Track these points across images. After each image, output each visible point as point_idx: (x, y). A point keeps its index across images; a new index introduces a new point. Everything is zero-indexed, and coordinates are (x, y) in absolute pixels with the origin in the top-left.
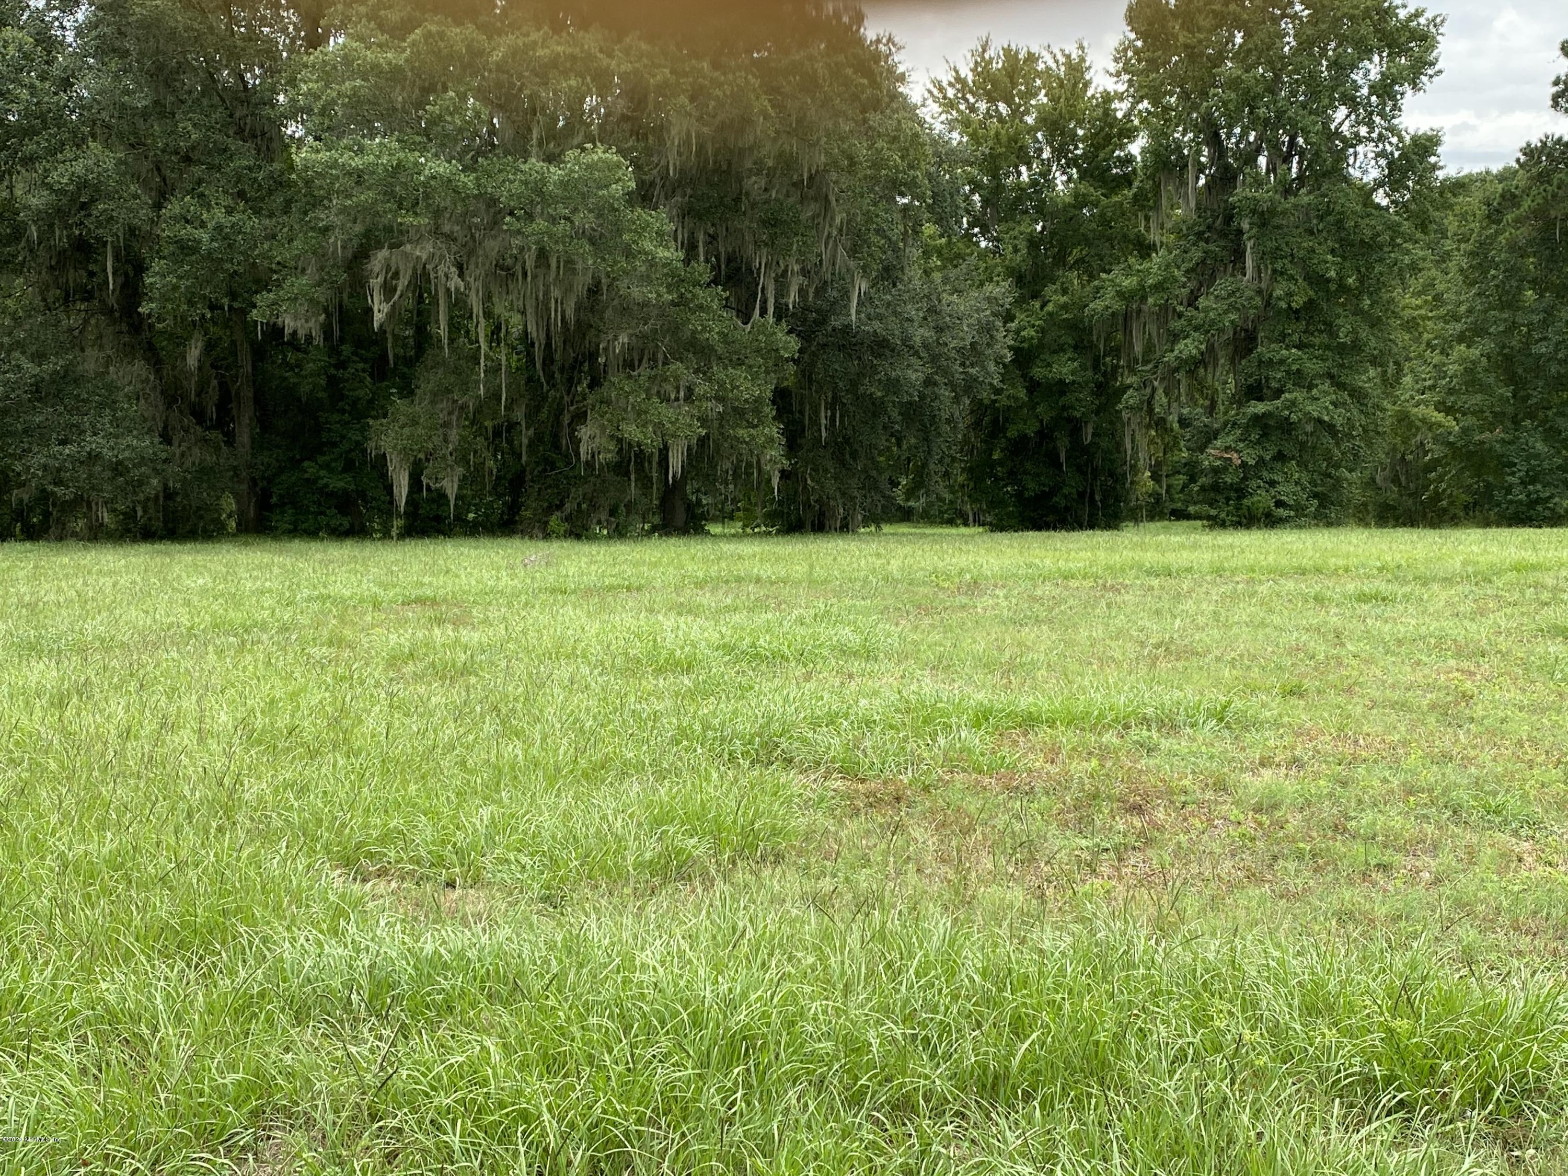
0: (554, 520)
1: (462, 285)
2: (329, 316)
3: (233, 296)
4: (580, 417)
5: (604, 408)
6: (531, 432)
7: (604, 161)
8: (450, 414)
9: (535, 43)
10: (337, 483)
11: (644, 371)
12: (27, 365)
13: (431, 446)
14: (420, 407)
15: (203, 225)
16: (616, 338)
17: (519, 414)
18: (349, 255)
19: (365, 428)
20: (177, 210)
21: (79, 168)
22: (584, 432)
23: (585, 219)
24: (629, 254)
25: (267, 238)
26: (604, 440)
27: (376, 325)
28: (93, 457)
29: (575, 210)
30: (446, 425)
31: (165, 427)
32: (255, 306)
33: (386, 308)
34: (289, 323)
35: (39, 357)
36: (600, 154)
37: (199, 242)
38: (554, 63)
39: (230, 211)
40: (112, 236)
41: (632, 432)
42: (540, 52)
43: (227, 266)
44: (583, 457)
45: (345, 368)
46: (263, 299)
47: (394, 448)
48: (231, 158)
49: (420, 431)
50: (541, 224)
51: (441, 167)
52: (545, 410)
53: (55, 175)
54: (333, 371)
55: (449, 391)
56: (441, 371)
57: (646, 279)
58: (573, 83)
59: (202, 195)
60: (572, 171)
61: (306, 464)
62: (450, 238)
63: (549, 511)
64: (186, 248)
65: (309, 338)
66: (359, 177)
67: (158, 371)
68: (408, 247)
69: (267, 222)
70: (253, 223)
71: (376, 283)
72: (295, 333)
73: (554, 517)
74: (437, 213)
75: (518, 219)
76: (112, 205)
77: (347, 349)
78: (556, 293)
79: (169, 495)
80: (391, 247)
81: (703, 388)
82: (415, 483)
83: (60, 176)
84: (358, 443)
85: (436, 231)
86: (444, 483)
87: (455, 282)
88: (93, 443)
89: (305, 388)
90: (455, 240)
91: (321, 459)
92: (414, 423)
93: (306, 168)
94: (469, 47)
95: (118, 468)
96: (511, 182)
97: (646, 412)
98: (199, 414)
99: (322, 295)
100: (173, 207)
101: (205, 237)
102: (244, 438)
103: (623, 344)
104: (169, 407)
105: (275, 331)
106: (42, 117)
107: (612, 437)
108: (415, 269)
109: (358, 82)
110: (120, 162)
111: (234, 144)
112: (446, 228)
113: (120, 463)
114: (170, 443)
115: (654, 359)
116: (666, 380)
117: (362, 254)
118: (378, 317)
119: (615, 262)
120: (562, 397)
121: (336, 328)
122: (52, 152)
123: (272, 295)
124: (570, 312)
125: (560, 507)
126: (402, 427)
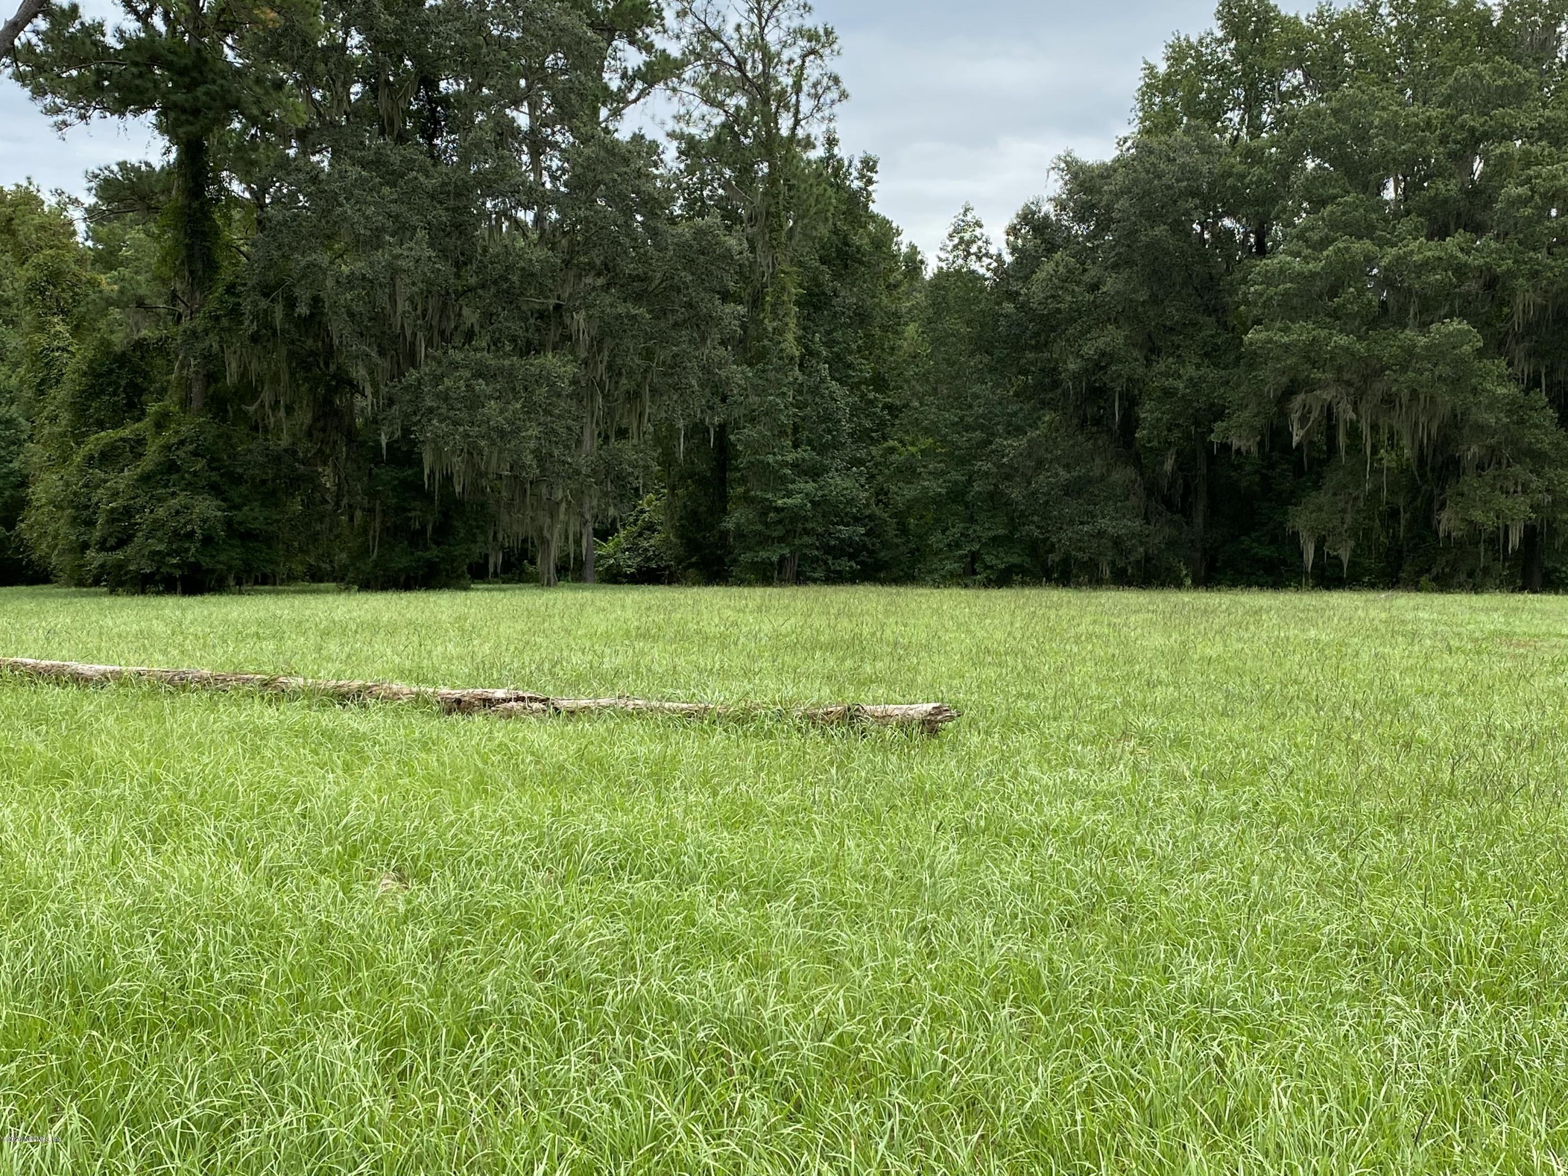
0: (1423, 579)
1: (1354, 417)
2: (1263, 436)
3: (1197, 424)
4: (1443, 506)
5: (1459, 499)
6: (1408, 515)
7: (1459, 330)
8: (1346, 503)
9: (1412, 251)
10: (1265, 552)
11: (1489, 473)
12: (1062, 472)
13: (1331, 526)
14: (1323, 498)
15: (1180, 377)
16: (1469, 449)
17: (1401, 502)
18: (1279, 393)
19: (1286, 513)
20: (1163, 369)
21: (1101, 343)
22: (1444, 516)
23: (1444, 370)
24: (1474, 391)
25: (1222, 384)
26: (1458, 522)
27: (1294, 444)
28: (1101, 534)
29: (1435, 365)
30: (1344, 511)
31: (1146, 513)
32: (1212, 431)
33: (1302, 433)
34: (1236, 443)
35: (1067, 467)
36: (1456, 325)
37: (1177, 389)
38: (1426, 263)
39: (1198, 367)
40: (1118, 387)
41: (1478, 515)
42: (1415, 258)
43: (1195, 404)
44: (1441, 535)
45: (1274, 469)
46: (1218, 426)
47: (1305, 527)
48: (1200, 330)
49: (1324, 515)
50: (1411, 374)
51: (1342, 340)
52: (1419, 500)
53: (1085, 349)
54: (1264, 471)
55: (1345, 486)
56: (1341, 473)
57: (1490, 407)
58: (1438, 277)
59: (1179, 356)
60: (1434, 338)
61: (1243, 538)
62: (1349, 383)
63: (1420, 573)
64: (1168, 393)
65: (1248, 452)
66: (1286, 347)
67: (1142, 475)
68: (1318, 392)
69: (1223, 373)
70: (1213, 374)
71: (1295, 417)
72: (1239, 449)
73: (1423, 578)
74: (1340, 369)
75: (1395, 371)
76: (1120, 366)
77: (1275, 455)
78: (1423, 419)
79: (1148, 559)
80: (1306, 392)
81: (1536, 483)
82: (1318, 550)
83: (1089, 350)
84: (1281, 523)
85: (1338, 380)
86: (1340, 552)
87: (1351, 415)
88: (1103, 523)
89: (1244, 484)
90: (1352, 385)
91: (1253, 535)
92: (1320, 509)
93: (1251, 344)
94: (1365, 256)
95: (1117, 542)
96: (1392, 346)
97: (1490, 502)
98: (1168, 503)
99: (1258, 422)
100: (1160, 367)
101: (1181, 386)
102: (1199, 520)
103: (1475, 453)
104: (1149, 497)
105: (1225, 447)
106: (1078, 310)
107: (1463, 520)
108: (1322, 406)
109: (1289, 285)
110: (1126, 337)
111: (1202, 319)
112: (1346, 376)
113: (1118, 536)
114: (1148, 523)
115: (1499, 463)
116: (1506, 478)
117: (1287, 394)
118: (1296, 439)
119: (1465, 398)
120: (1432, 490)
121: (1267, 443)
122: (1083, 333)
123: (1224, 424)
124: (1434, 431)
125: (1428, 571)
126: (1311, 513)
